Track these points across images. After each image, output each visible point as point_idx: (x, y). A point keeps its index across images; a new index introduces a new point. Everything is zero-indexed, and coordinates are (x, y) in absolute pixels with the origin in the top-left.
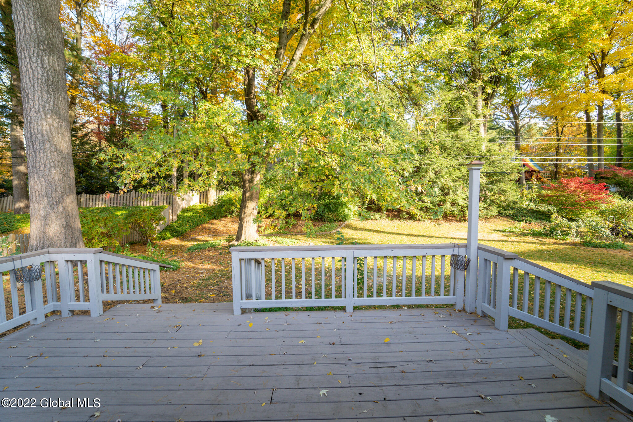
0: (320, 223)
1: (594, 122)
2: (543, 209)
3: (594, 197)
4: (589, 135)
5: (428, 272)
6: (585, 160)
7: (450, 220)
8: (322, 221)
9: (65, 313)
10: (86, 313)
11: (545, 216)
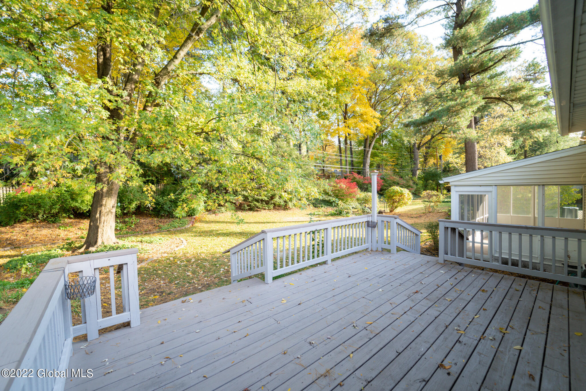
0: (168, 220)
1: (342, 146)
2: (327, 199)
3: (351, 190)
4: (340, 153)
5: (298, 245)
6: (338, 168)
7: (278, 210)
8: (169, 218)
9: (93, 335)
10: (127, 325)
11: (329, 203)
